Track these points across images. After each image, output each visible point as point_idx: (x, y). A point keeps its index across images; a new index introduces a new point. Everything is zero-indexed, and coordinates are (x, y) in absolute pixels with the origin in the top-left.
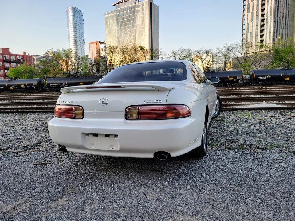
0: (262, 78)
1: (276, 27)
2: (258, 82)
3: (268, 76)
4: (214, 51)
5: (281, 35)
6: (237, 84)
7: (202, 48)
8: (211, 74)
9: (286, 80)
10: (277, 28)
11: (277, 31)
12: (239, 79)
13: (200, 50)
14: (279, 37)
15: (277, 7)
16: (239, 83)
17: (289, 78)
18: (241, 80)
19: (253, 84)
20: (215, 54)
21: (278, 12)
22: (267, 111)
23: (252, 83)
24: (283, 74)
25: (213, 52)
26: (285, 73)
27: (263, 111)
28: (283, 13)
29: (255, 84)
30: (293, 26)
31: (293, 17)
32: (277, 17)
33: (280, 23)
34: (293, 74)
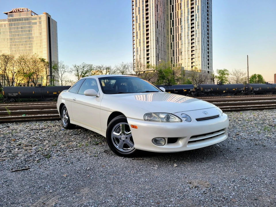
1: (158, 53)
5: (161, 59)
7: (103, 65)
10: (158, 54)
11: (158, 55)
13: (101, 66)
14: (160, 61)
15: (157, 37)
20: (114, 70)
21: (158, 41)
24: (166, 89)
25: (112, 68)
26: (168, 88)
28: (162, 43)
30: (169, 53)
31: (168, 46)
32: (157, 45)
33: (160, 50)
34: (173, 89)
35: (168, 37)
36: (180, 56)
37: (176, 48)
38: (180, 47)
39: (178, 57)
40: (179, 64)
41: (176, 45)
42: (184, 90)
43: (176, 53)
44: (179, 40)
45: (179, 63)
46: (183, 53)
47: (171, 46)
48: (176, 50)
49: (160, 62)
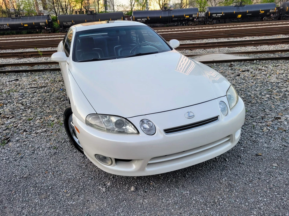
0: (217, 15)
2: (212, 21)
3: (221, 13)
6: (192, 23)
8: (167, 12)
9: (238, 17)
12: (195, 18)
16: (194, 22)
17: (241, 15)
18: (196, 18)
19: (208, 23)
22: (218, 64)
23: (207, 21)
24: (236, 11)
26: (238, 10)
27: (215, 64)
29: (209, 22)
34: (245, 11)
42: (261, 11)
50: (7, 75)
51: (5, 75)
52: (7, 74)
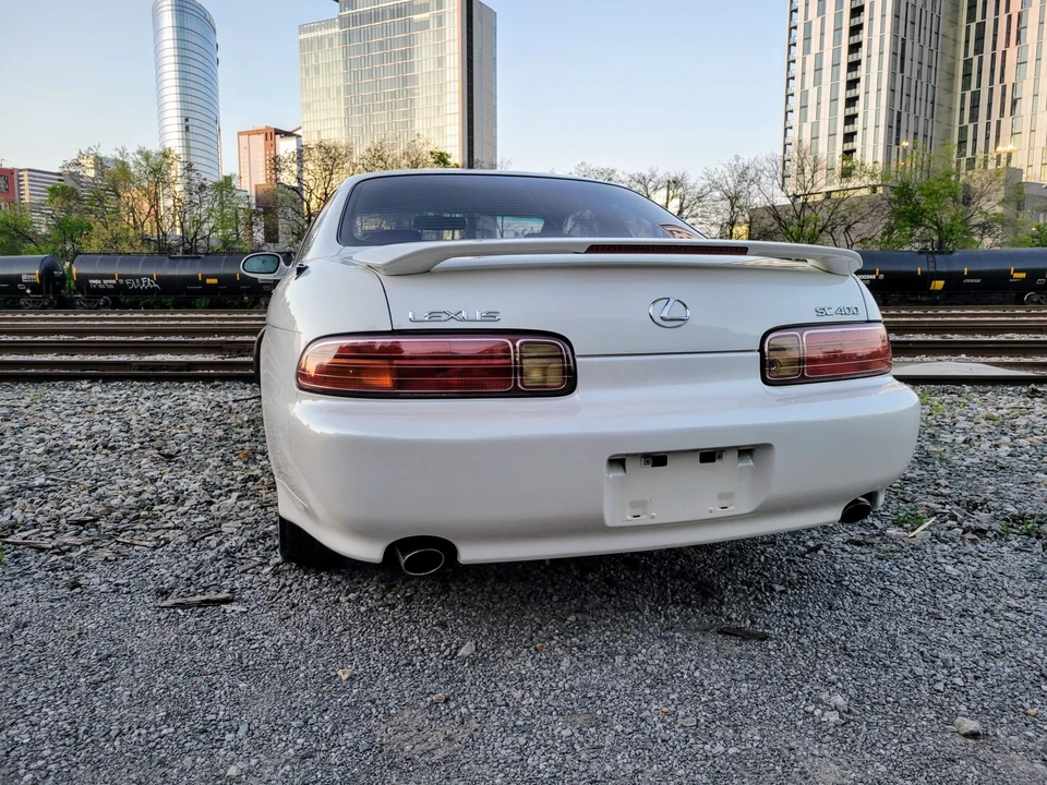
1: (897, 108)
3: (874, 273)
4: (695, 180)
5: (911, 135)
7: (655, 169)
9: (932, 288)
10: (899, 114)
11: (899, 121)
13: (647, 174)
14: (905, 144)
15: (900, 40)
17: (942, 282)
20: (697, 190)
21: (903, 58)
24: (925, 269)
25: (691, 181)
26: (931, 265)
28: (920, 63)
30: (951, 109)
31: (951, 76)
32: (899, 76)
33: (908, 95)
34: (956, 268)
35: (956, 33)
36: (1006, 121)
37: (992, 83)
38: (1009, 78)
39: (999, 123)
40: (999, 156)
41: (992, 70)
42: (1015, 271)
43: (990, 105)
44: (1008, 44)
45: (999, 149)
46: (1025, 106)
47: (967, 75)
48: (991, 90)
49: (905, 150)
50: (217, 386)
51: (208, 386)
52: (216, 383)
